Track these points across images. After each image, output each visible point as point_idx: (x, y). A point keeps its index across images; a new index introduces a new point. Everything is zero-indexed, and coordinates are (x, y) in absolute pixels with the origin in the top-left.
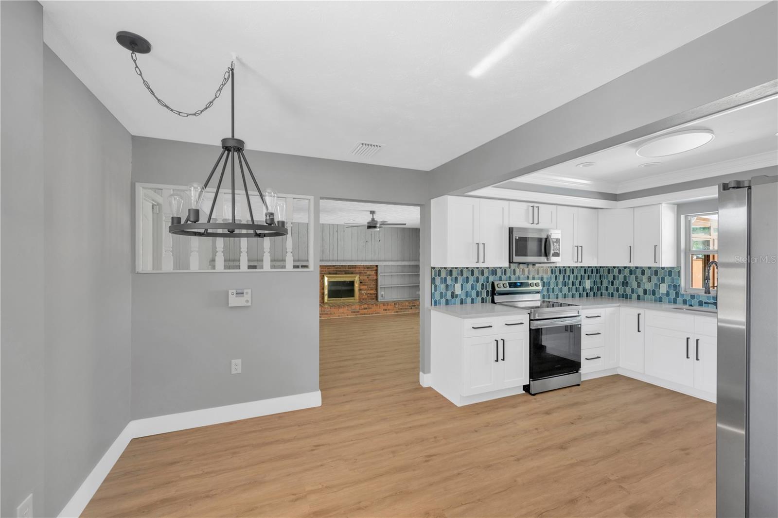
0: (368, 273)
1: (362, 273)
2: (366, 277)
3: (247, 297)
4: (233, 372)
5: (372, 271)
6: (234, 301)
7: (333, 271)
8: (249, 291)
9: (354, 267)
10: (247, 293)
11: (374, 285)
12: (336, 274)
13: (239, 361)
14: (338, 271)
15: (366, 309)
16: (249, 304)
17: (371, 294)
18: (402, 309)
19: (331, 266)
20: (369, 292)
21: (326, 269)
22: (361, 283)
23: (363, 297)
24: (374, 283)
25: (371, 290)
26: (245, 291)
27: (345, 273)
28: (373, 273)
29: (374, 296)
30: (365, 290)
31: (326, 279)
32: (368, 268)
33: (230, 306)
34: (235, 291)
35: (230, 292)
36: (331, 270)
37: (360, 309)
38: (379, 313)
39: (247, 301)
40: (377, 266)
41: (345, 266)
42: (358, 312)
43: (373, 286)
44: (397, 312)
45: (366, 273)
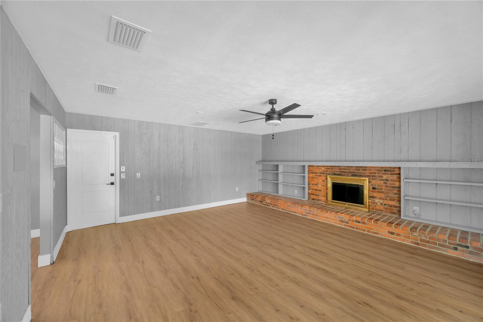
0: (385, 177)
1: (375, 176)
2: (382, 182)
5: (392, 174)
7: (337, 172)
9: (365, 168)
11: (395, 194)
12: (340, 175)
14: (343, 172)
15: (359, 222)
17: (391, 206)
18: (428, 242)
19: (335, 166)
20: (385, 202)
21: (330, 170)
22: (373, 188)
23: (377, 207)
24: (396, 192)
25: (390, 200)
27: (353, 175)
28: (395, 177)
29: (395, 210)
30: (380, 198)
31: (329, 180)
32: (385, 171)
36: (337, 171)
37: (350, 220)
38: (378, 234)
40: (400, 168)
41: (351, 167)
42: (348, 223)
43: (394, 196)
44: (418, 244)
45: (382, 177)
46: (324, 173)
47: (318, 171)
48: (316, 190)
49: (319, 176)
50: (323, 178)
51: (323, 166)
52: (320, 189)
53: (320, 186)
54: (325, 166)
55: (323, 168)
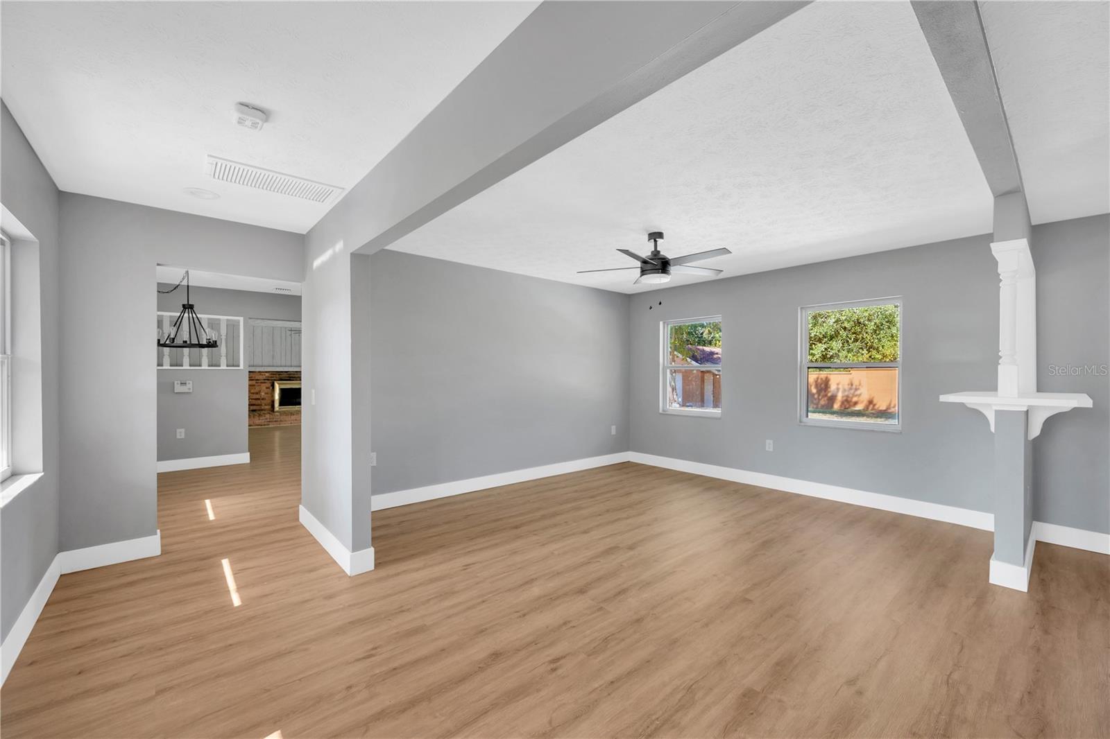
3: (188, 386)
4: (178, 437)
6: (178, 388)
8: (191, 382)
10: (189, 383)
12: (289, 380)
13: (183, 430)
16: (191, 391)
19: (282, 372)
21: (277, 376)
26: (187, 382)
33: (176, 391)
34: (179, 382)
35: (176, 382)
36: (284, 376)
39: (190, 389)
46: (268, 380)
47: (260, 377)
48: (258, 399)
49: (261, 383)
50: (268, 384)
51: (266, 372)
52: (262, 397)
53: (263, 394)
54: (269, 372)
55: (267, 374)
